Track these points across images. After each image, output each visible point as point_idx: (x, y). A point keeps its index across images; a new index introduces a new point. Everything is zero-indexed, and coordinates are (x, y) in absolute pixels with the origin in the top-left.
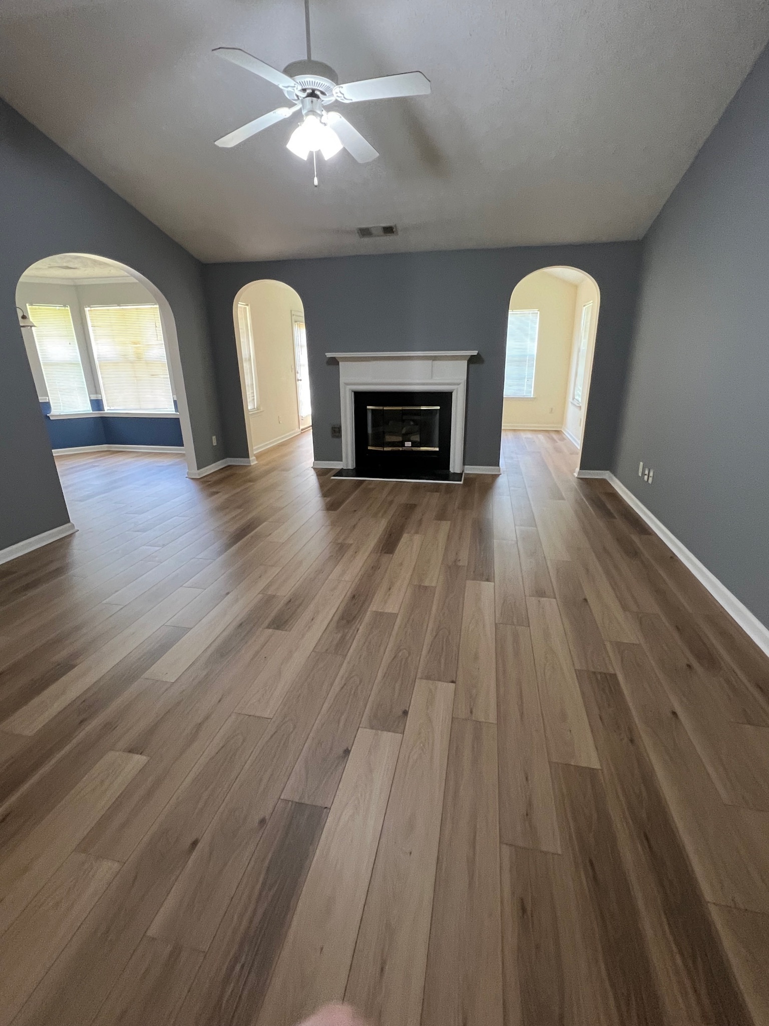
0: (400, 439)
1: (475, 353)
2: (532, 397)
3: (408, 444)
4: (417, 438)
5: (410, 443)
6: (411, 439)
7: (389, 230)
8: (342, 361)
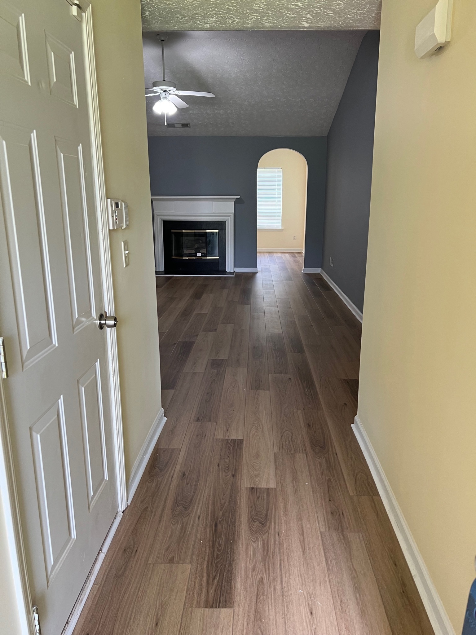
0: (194, 252)
1: (238, 197)
2: (281, 228)
3: (199, 254)
4: (204, 251)
5: (200, 254)
6: (201, 252)
7: (185, 125)
8: (155, 201)
